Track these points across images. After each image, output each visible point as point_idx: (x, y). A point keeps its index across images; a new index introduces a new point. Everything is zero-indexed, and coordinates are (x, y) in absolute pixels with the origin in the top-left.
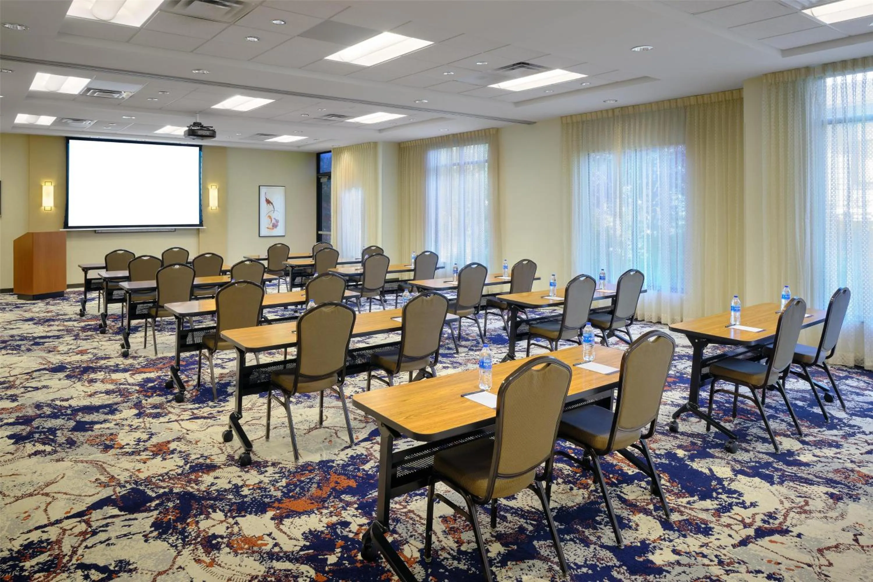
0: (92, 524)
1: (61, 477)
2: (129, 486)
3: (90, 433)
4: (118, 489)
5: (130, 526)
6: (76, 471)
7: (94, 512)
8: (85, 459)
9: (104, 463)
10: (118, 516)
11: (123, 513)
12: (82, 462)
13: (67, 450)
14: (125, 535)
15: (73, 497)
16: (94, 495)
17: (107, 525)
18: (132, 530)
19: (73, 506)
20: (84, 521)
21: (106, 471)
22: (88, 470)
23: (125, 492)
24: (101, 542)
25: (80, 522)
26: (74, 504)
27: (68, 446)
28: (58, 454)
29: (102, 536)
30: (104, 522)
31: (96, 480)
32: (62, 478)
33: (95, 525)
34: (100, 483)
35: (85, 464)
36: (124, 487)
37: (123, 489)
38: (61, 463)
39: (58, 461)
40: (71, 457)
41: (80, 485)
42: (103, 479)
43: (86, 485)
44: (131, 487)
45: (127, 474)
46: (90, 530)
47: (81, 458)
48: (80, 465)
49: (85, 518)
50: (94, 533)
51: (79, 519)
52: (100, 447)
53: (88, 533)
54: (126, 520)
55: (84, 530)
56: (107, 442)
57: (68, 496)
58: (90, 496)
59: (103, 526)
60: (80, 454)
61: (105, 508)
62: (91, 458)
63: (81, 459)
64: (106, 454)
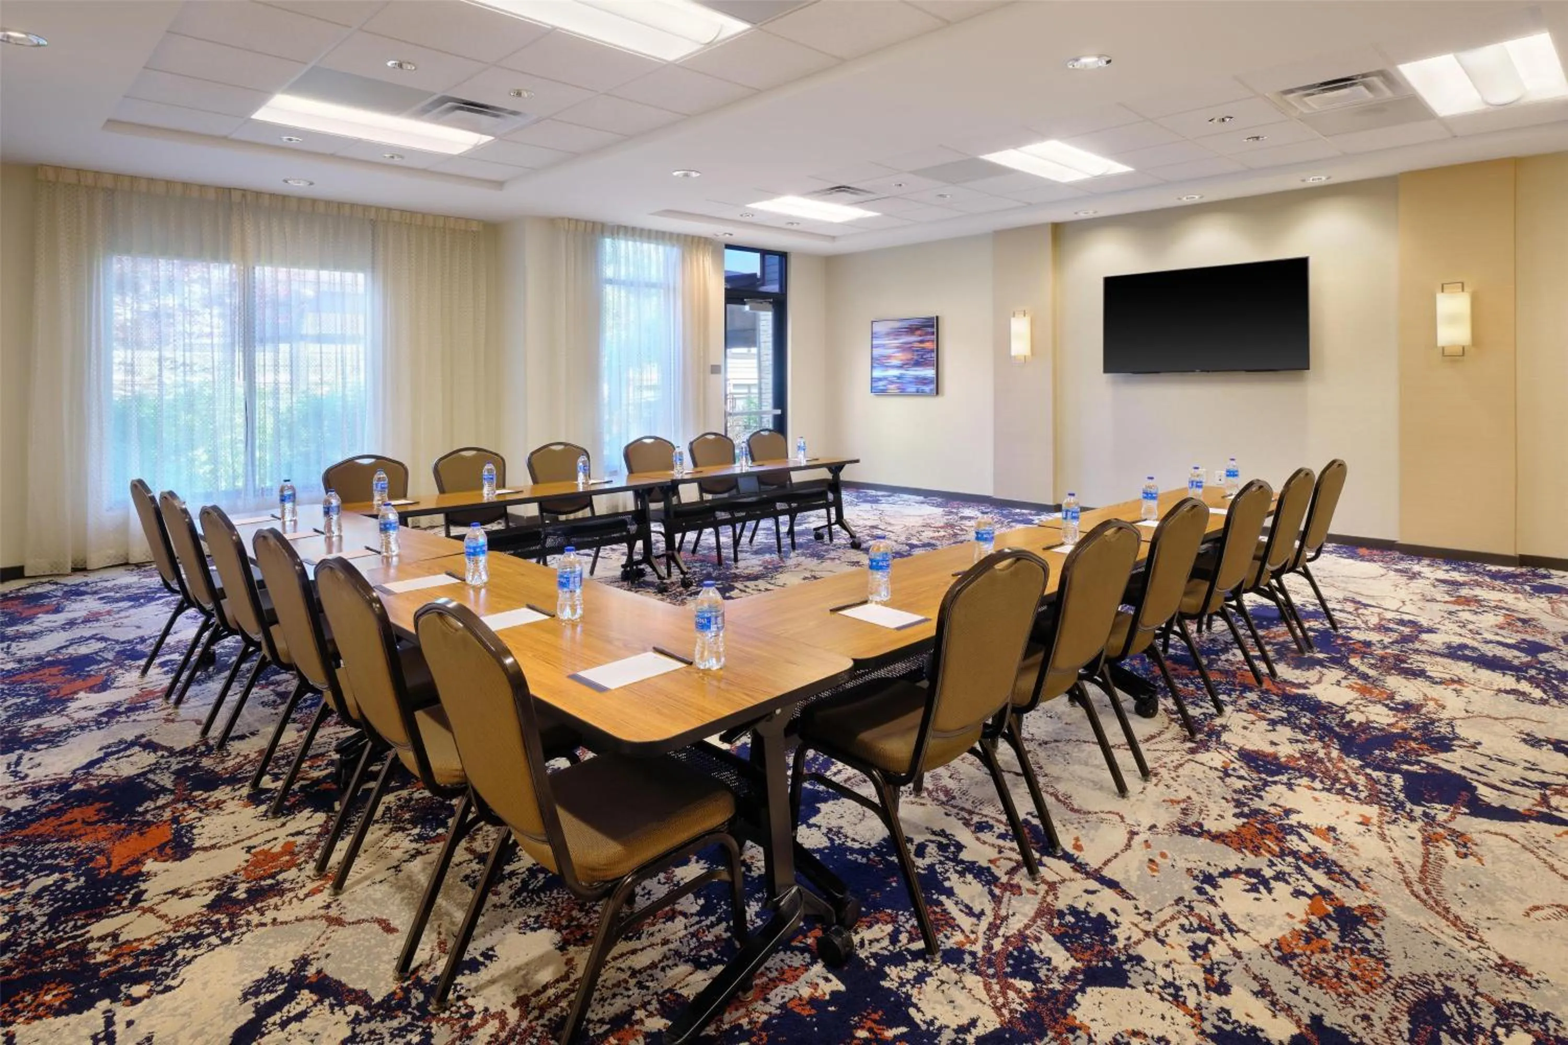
0: (1538, 797)
1: (1538, 914)
2: (1418, 811)
3: (1333, 1018)
4: (1442, 817)
5: (1482, 766)
6: (1492, 903)
7: (1521, 810)
8: (1443, 923)
9: (1408, 884)
10: (1485, 784)
11: (1475, 783)
12: (1456, 921)
13: (1462, 989)
14: (1500, 761)
15: (1543, 854)
16: (1496, 834)
17: (1516, 783)
18: (1484, 761)
19: (1553, 839)
20: (1549, 807)
21: (1426, 862)
22: (1461, 889)
23: (1436, 805)
24: (1543, 772)
25: (1557, 809)
26: (1549, 842)
27: (1449, 1009)
28: (1498, 996)
29: (1535, 776)
30: (1517, 789)
31: (1465, 856)
32: (1537, 908)
33: (1536, 794)
34: (1465, 846)
35: (1455, 909)
36: (1425, 814)
37: (1432, 812)
38: (1511, 957)
39: (1517, 970)
40: (1474, 955)
41: (1509, 866)
42: (1449, 850)
43: (1497, 859)
44: (1415, 808)
45: (1393, 831)
46: (1548, 792)
47: (1446, 934)
48: (1467, 916)
49: (1545, 810)
50: (1544, 785)
51: (1555, 813)
52: (1368, 934)
53: (1555, 790)
54: (1479, 774)
55: (1558, 797)
56: (1333, 937)
57: (1549, 859)
58: (1506, 836)
59: (1524, 785)
60: (1442, 950)
61: (1495, 804)
62: (1426, 918)
63: (1452, 931)
64: (1380, 902)
